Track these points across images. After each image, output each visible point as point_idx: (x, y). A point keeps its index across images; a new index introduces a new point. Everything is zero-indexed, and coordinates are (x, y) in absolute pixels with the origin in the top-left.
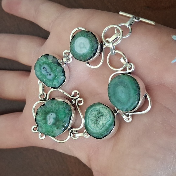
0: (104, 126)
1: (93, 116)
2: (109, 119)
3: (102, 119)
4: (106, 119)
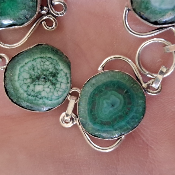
0: (37, 96)
1: (42, 67)
2: (54, 97)
3: (46, 86)
4: (51, 94)
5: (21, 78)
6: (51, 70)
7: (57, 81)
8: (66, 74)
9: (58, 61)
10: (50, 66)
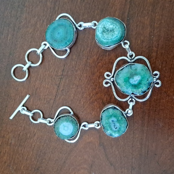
0: (113, 23)
1: (108, 36)
2: (105, 22)
3: (108, 27)
5: (118, 32)
6: (105, 34)
7: (103, 29)
9: (101, 38)
10: (105, 35)
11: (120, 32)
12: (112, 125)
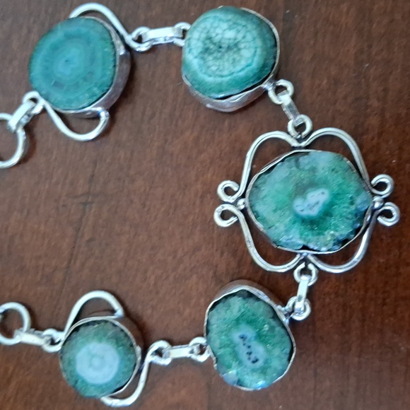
0: (235, 23)
5: (253, 50)
6: (210, 58)
7: (203, 42)
8: (189, 52)
9: (199, 71)
10: (210, 63)
11: (259, 51)
12: (243, 351)
